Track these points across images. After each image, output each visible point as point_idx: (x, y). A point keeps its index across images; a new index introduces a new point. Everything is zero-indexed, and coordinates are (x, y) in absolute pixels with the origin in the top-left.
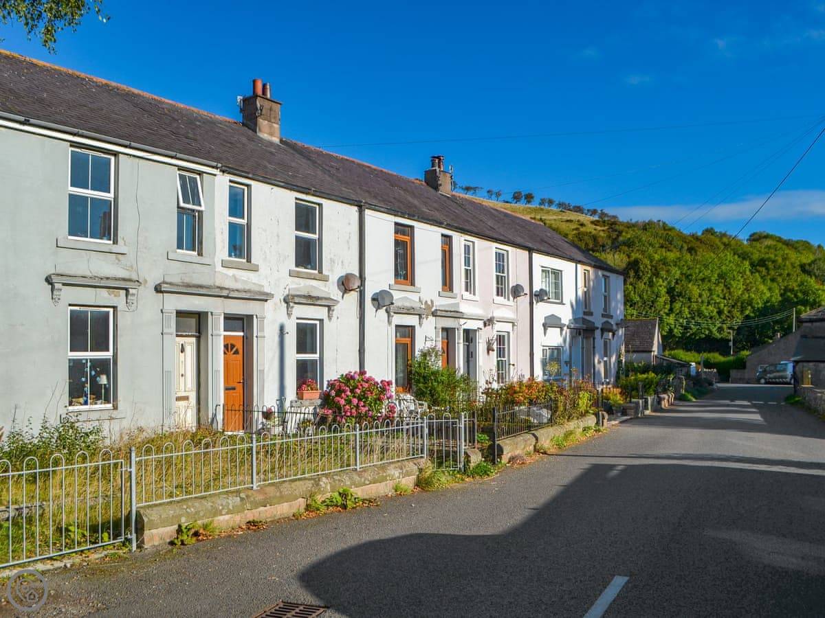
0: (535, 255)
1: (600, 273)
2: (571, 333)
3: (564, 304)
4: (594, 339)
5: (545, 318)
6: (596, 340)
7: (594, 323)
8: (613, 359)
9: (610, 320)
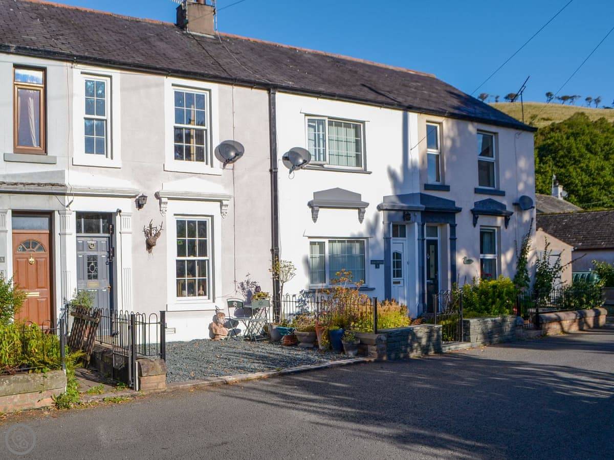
0: (280, 97)
1: (472, 128)
2: (390, 218)
3: (370, 173)
4: (453, 227)
5: (314, 193)
6: (457, 228)
7: (453, 203)
8: (508, 257)
9: (497, 199)
